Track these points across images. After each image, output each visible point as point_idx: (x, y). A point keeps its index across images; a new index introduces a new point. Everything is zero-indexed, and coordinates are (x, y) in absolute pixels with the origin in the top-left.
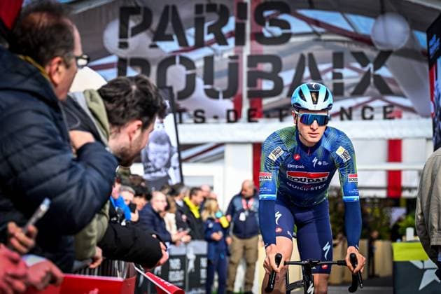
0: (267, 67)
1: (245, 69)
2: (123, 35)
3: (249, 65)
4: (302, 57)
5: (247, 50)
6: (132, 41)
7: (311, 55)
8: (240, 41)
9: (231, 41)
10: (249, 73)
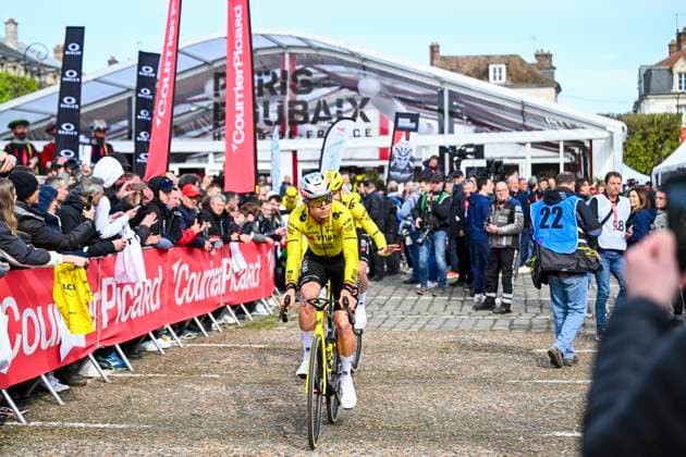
0: (300, 107)
1: (287, 109)
2: (216, 89)
3: (289, 106)
4: (319, 102)
5: (288, 98)
6: (221, 92)
7: (324, 101)
8: (284, 93)
9: (279, 92)
10: (289, 111)
